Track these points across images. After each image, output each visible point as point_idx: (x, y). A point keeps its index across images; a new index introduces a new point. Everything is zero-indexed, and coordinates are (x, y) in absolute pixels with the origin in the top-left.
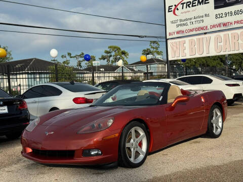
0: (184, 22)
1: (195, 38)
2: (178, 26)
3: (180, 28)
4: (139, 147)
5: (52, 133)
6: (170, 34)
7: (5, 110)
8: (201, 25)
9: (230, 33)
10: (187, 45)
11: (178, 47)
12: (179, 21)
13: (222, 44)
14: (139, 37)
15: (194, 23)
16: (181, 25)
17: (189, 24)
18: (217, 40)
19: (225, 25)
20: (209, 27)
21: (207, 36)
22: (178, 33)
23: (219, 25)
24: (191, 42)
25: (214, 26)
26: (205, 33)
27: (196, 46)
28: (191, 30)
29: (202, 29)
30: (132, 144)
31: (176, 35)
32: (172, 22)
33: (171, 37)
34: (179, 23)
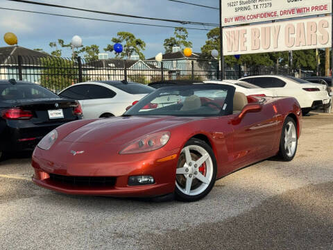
0: (246, 5)
1: (259, 27)
2: (237, 10)
3: (240, 13)
4: (199, 173)
5: (81, 152)
6: (226, 20)
7: (60, 114)
8: (269, 10)
9: (305, 21)
10: (248, 36)
11: (237, 38)
12: (238, 4)
13: (295, 36)
14: (181, 22)
15: (259, 7)
16: (241, 9)
17: (252, 7)
18: (289, 31)
19: (299, 11)
20: (278, 13)
21: (276, 24)
22: (237, 19)
23: (292, 11)
24: (254, 33)
25: (285, 12)
26: (273, 21)
27: (260, 38)
28: (255, 17)
29: (269, 15)
30: (187, 170)
31: (234, 22)
32: (230, 5)
33: (228, 24)
34: (238, 6)
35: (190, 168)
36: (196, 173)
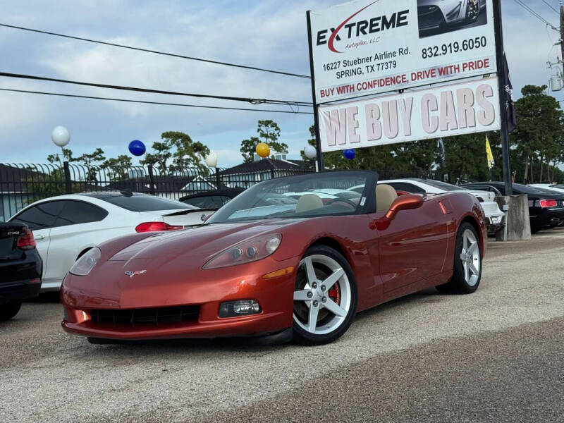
0: (354, 67)
1: (379, 102)
2: (339, 75)
3: (346, 80)
4: (328, 299)
5: (142, 272)
6: (323, 93)
8: (392, 72)
9: (454, 89)
10: (362, 117)
11: (342, 122)
12: (342, 64)
13: (438, 113)
14: (251, 101)
15: (375, 68)
16: (347, 73)
17: (364, 70)
18: (429, 104)
19: (443, 71)
20: (408, 77)
21: (405, 96)
22: (340, 90)
23: (431, 72)
24: (371, 111)
25: (419, 75)
26: (401, 91)
27: (381, 120)
28: (371, 85)
29: (394, 81)
30: (310, 294)
31: (336, 96)
32: (327, 67)
33: (325, 99)
34: (342, 68)
35: (314, 291)
36: (323, 300)
